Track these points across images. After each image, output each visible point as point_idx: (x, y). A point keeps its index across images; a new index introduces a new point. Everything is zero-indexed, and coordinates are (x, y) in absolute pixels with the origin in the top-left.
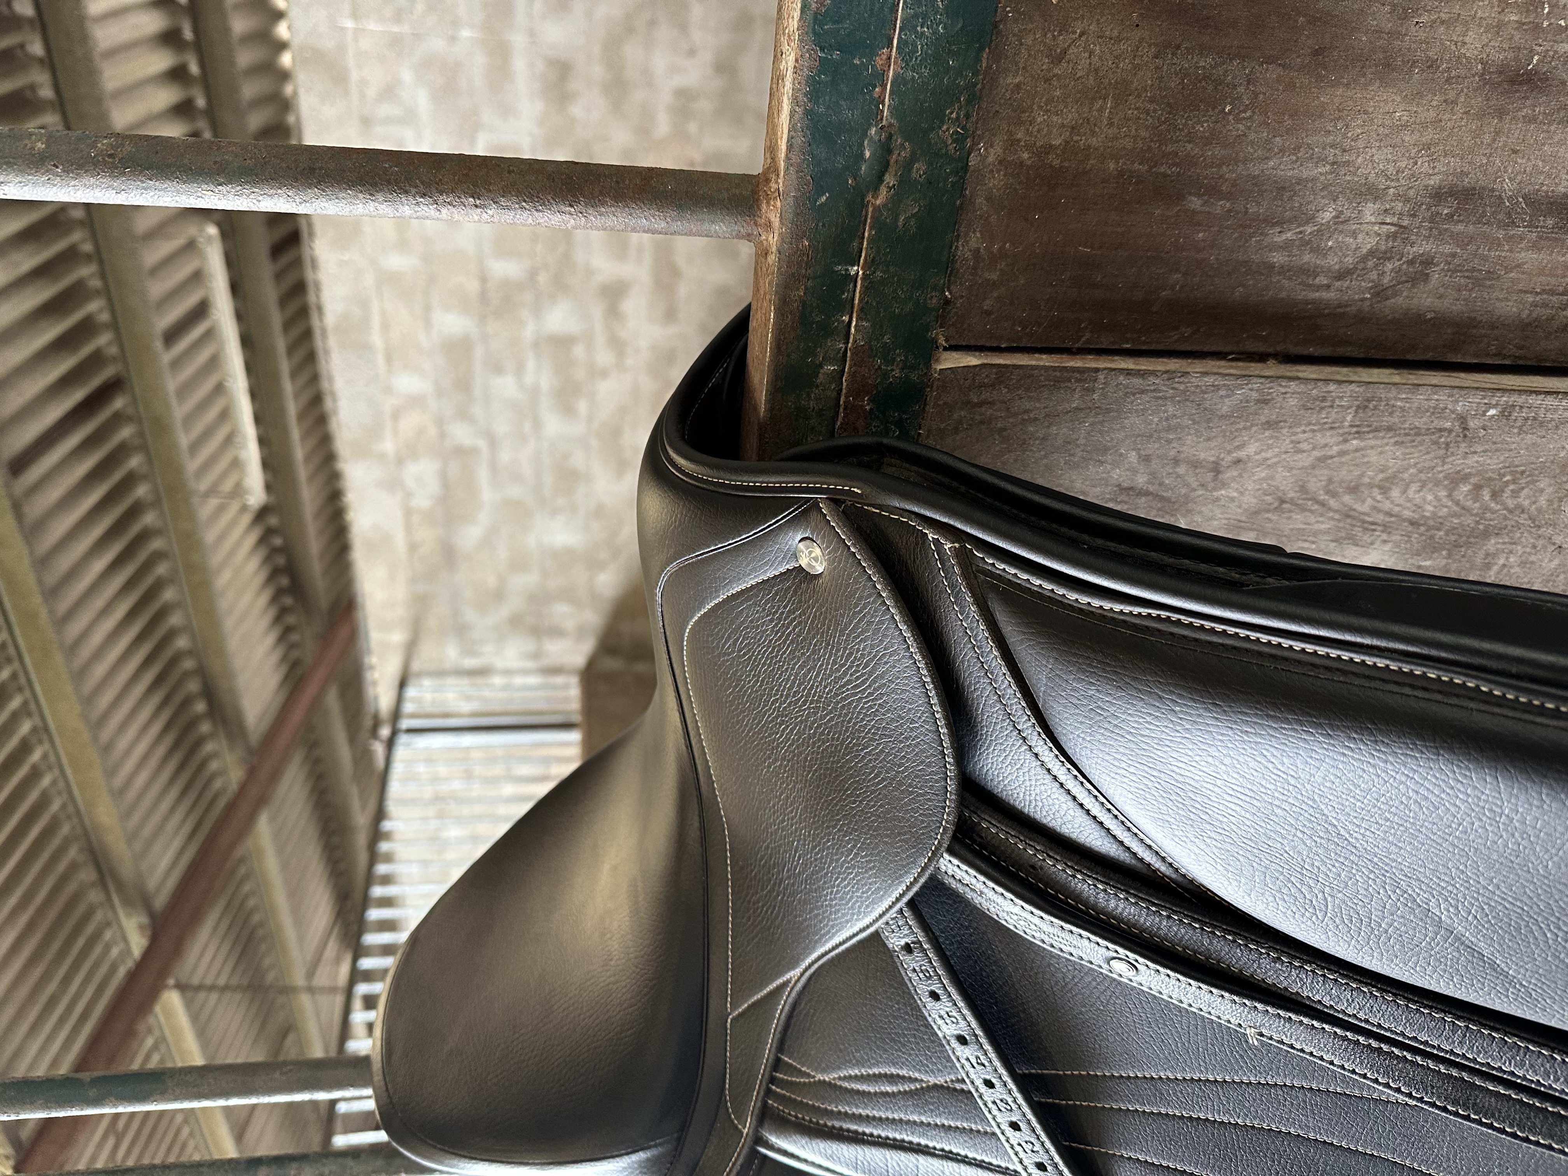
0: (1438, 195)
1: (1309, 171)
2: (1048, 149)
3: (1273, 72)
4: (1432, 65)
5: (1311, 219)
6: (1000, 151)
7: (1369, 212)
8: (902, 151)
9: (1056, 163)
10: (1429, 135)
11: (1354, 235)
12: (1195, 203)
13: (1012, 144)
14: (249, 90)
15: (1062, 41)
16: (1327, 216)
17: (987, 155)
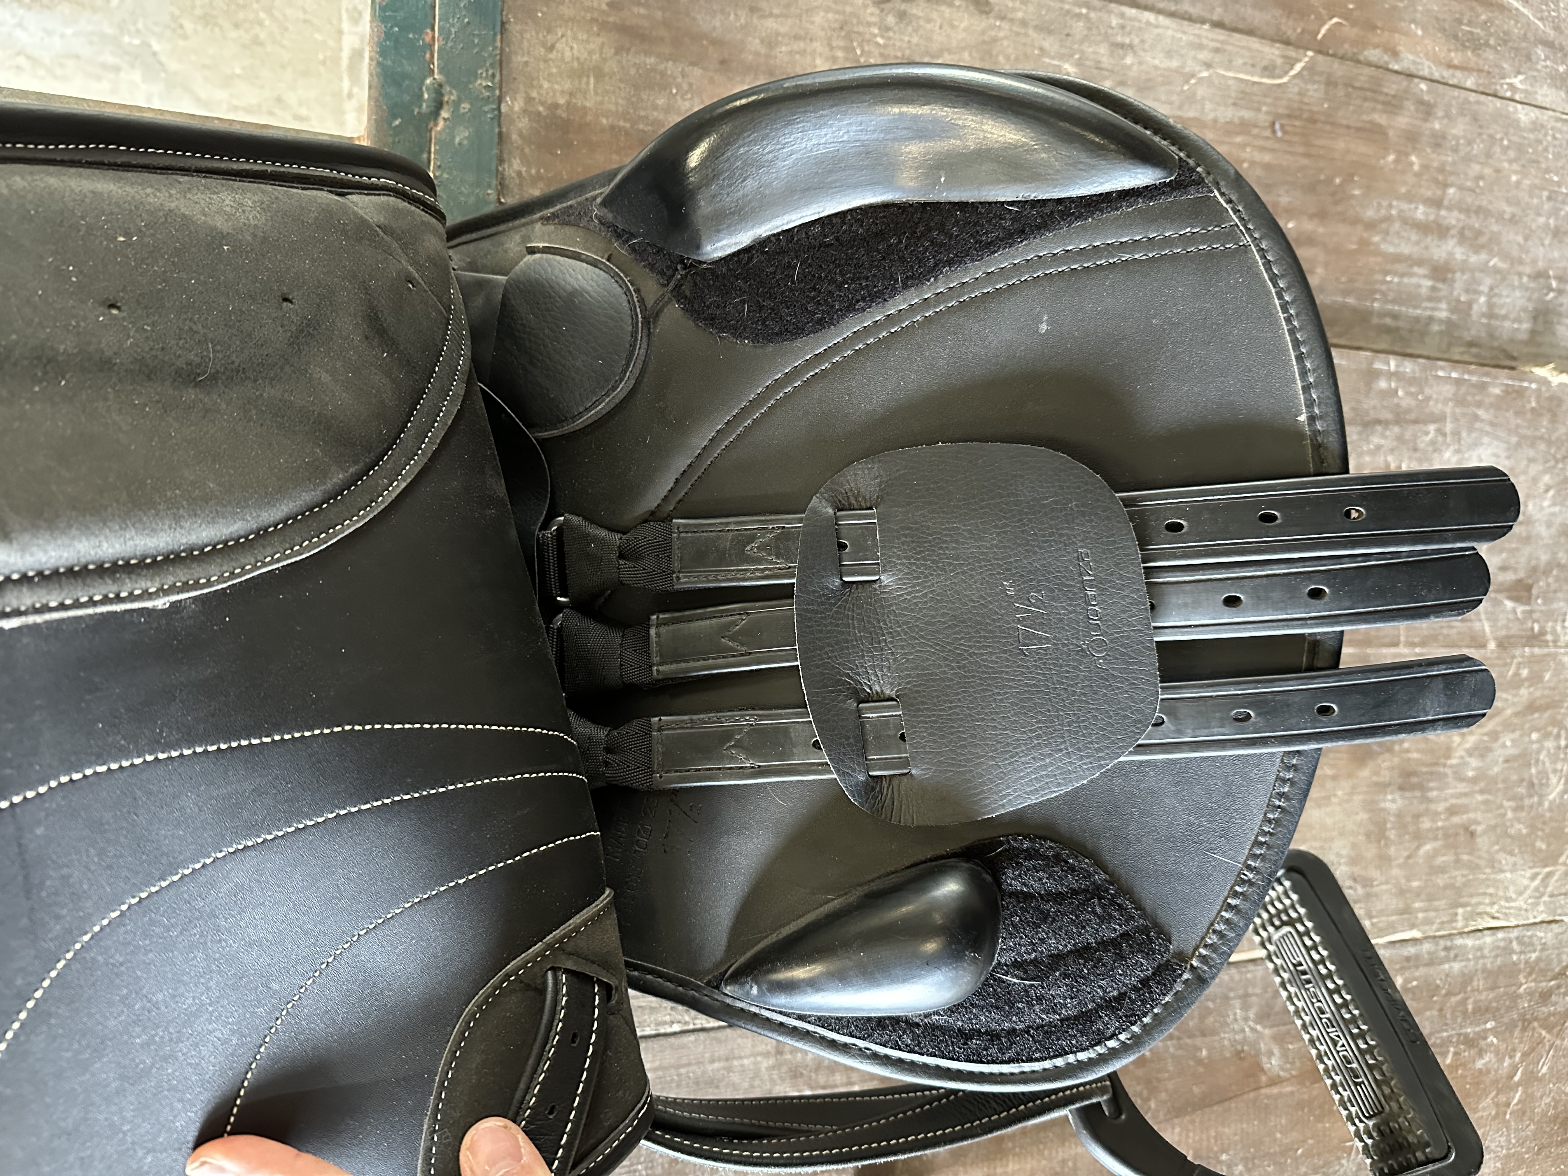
2: (556, 106)
6: (522, 104)
8: (452, 94)
9: (564, 115)
13: (529, 100)
15: (550, 38)
17: (513, 104)
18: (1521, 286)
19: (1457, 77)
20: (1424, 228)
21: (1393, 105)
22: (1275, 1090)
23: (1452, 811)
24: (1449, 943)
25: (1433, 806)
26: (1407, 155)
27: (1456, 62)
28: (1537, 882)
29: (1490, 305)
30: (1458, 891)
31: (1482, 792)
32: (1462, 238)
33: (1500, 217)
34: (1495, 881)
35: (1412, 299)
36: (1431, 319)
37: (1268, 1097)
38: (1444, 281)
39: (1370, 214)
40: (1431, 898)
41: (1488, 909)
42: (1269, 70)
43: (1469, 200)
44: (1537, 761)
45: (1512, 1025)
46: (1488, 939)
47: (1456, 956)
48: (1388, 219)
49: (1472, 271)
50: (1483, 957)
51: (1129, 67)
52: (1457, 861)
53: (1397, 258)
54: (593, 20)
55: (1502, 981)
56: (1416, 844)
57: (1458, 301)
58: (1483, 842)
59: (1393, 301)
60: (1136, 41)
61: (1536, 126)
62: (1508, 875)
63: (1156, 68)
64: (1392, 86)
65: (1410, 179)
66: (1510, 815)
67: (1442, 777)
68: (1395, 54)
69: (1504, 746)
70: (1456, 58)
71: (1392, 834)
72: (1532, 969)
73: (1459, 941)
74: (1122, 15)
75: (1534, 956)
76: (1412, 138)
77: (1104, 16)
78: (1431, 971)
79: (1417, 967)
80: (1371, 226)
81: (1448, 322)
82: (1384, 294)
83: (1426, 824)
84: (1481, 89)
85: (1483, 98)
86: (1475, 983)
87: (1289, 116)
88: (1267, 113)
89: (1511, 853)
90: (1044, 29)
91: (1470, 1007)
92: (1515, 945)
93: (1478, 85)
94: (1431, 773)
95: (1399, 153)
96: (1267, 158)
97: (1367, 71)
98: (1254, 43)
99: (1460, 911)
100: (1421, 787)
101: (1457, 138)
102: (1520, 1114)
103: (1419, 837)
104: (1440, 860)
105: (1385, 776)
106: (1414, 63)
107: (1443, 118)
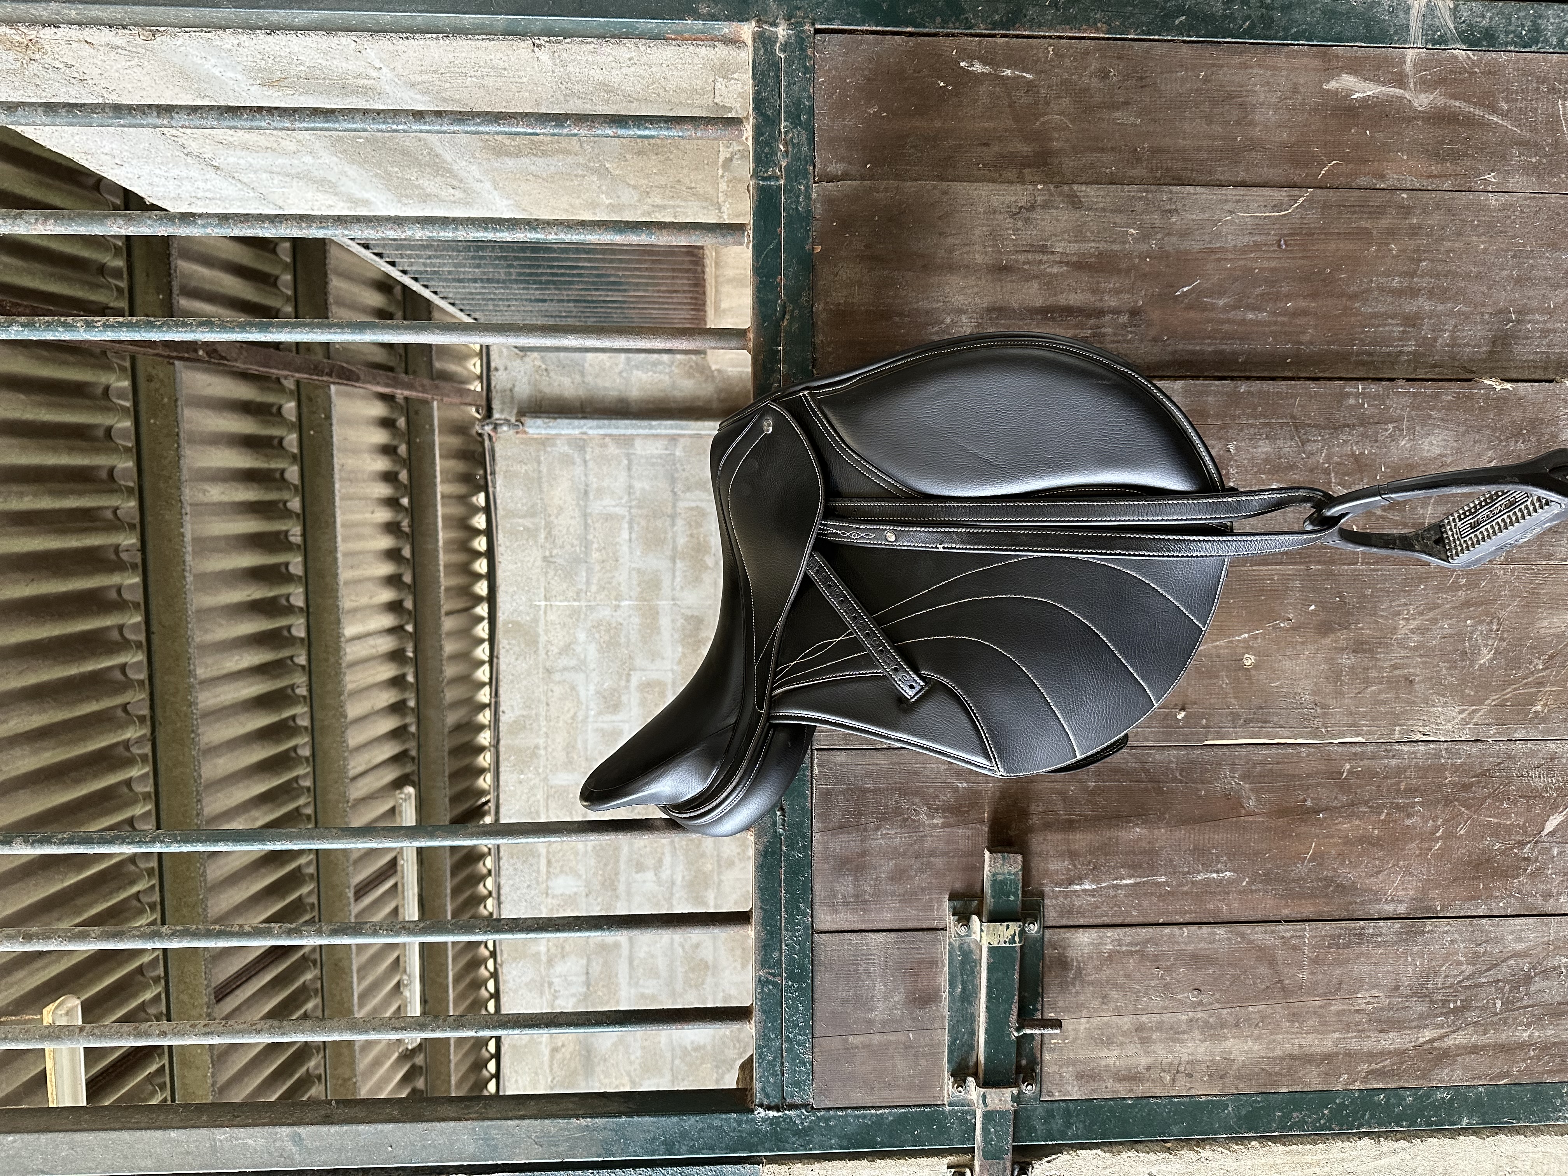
0: (989, 310)
1: (935, 305)
2: (839, 304)
3: (910, 274)
4: (967, 267)
5: (942, 323)
6: (823, 306)
7: (964, 318)
8: (790, 307)
9: (843, 308)
10: (976, 290)
11: (962, 327)
12: (897, 319)
13: (826, 303)
14: (451, 695)
15: (836, 270)
16: (948, 320)
17: (819, 307)
18: (1482, 322)
19: (1436, 183)
20: (1398, 293)
21: (1379, 212)
22: (1250, 819)
23: (1395, 667)
24: (1389, 748)
25: (1380, 664)
26: (1388, 244)
27: (1436, 172)
28: (1463, 716)
29: (1453, 338)
30: (1397, 716)
31: (1421, 656)
32: (1431, 294)
33: (1467, 276)
34: (1428, 712)
35: (1386, 341)
36: (1401, 352)
37: (1245, 822)
38: (1414, 326)
39: (1354, 288)
40: (1373, 719)
41: (1421, 729)
42: (1277, 207)
43: (1440, 268)
44: (1471, 638)
45: (1438, 802)
46: (1422, 748)
47: (1394, 756)
48: (1369, 290)
49: (1439, 317)
50: (1416, 758)
51: (1174, 223)
52: (1398, 697)
53: (1375, 315)
54: (857, 256)
55: (1430, 774)
56: (1363, 686)
57: (1426, 338)
58: (1419, 688)
59: (1369, 345)
60: (1179, 206)
61: (1504, 207)
62: (1440, 709)
63: (1193, 220)
64: (1377, 199)
65: (1388, 261)
66: (1444, 671)
67: (1387, 646)
68: (1382, 177)
69: (1442, 628)
70: (1435, 169)
71: (1346, 679)
72: (1456, 769)
73: (1397, 747)
74: (1171, 192)
75: (1459, 761)
76: (1392, 233)
77: (1158, 195)
78: (1373, 762)
79: (1362, 760)
80: (1354, 297)
81: (1415, 353)
82: (1361, 340)
83: (1373, 674)
84: (1457, 188)
85: (1457, 194)
86: (1408, 774)
87: (1292, 234)
88: (1275, 235)
89: (1443, 696)
90: (1118, 211)
91: (1402, 788)
92: (1444, 753)
93: (1454, 186)
94: (1380, 643)
95: (1380, 245)
96: (1273, 264)
97: (1357, 193)
98: (1267, 191)
99: (1397, 728)
100: (1371, 651)
101: (1432, 227)
102: (1440, 856)
103: (1367, 682)
104: (1383, 696)
105: (1343, 643)
106: (1398, 180)
107: (1420, 214)
